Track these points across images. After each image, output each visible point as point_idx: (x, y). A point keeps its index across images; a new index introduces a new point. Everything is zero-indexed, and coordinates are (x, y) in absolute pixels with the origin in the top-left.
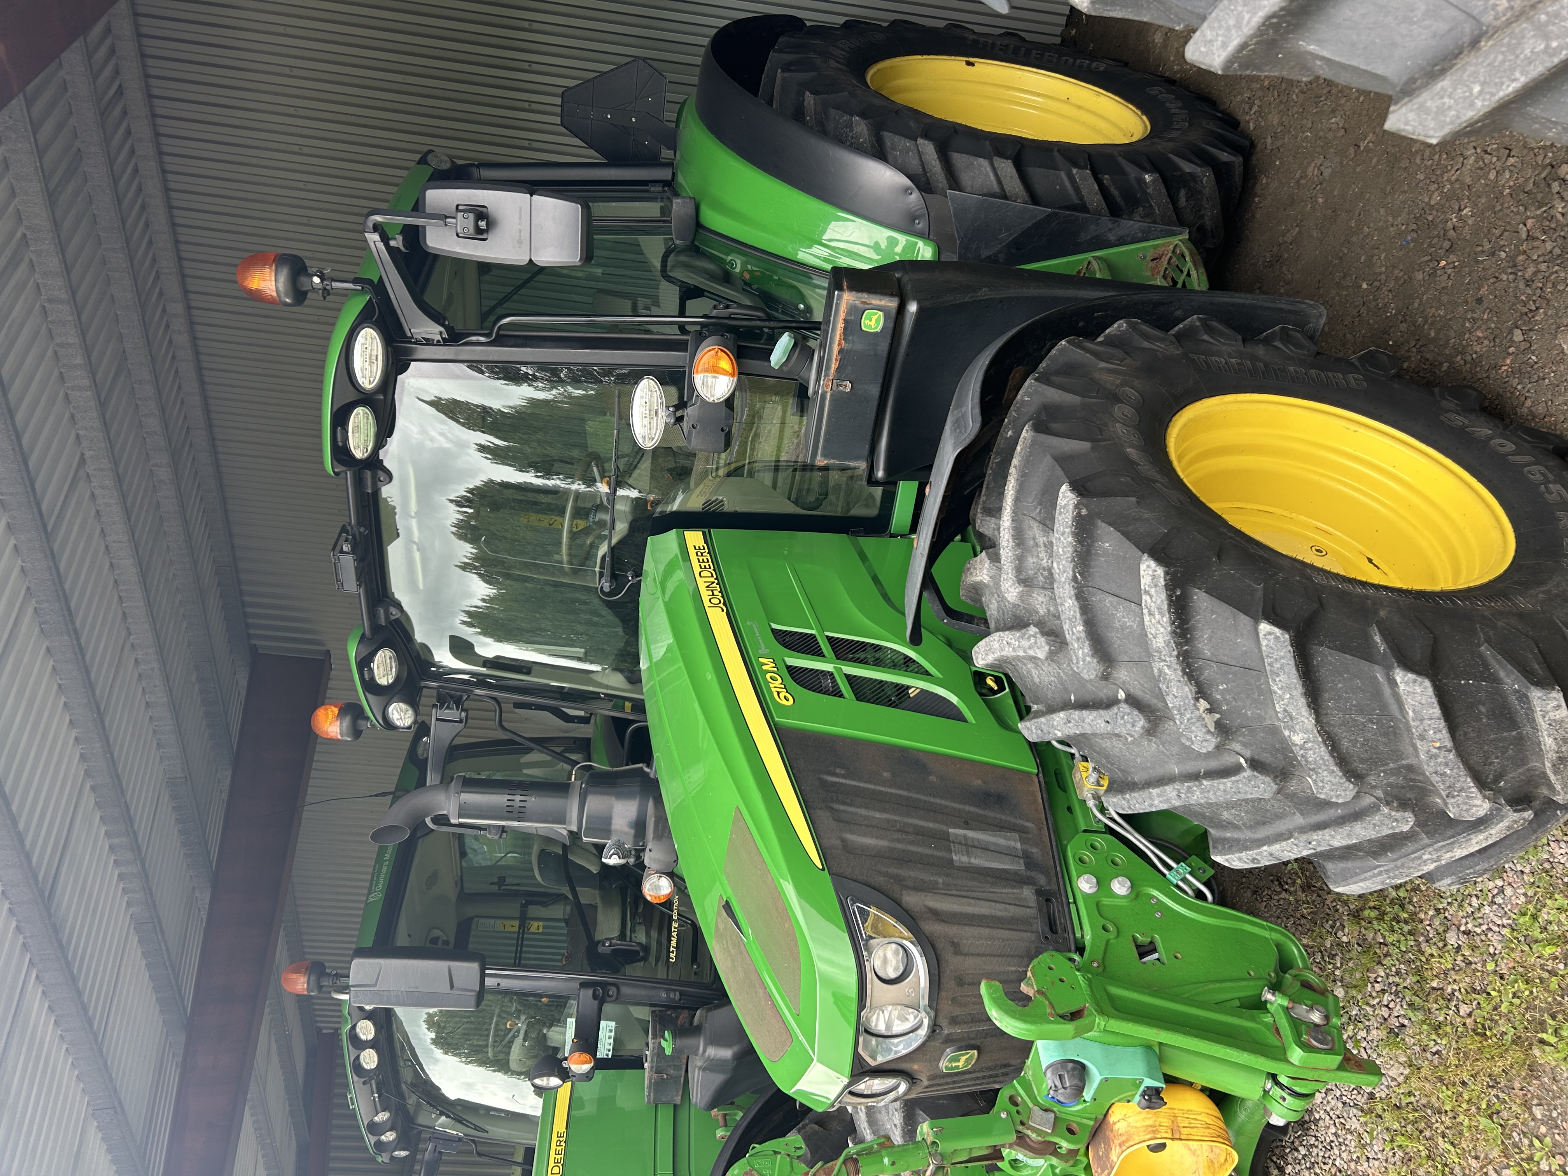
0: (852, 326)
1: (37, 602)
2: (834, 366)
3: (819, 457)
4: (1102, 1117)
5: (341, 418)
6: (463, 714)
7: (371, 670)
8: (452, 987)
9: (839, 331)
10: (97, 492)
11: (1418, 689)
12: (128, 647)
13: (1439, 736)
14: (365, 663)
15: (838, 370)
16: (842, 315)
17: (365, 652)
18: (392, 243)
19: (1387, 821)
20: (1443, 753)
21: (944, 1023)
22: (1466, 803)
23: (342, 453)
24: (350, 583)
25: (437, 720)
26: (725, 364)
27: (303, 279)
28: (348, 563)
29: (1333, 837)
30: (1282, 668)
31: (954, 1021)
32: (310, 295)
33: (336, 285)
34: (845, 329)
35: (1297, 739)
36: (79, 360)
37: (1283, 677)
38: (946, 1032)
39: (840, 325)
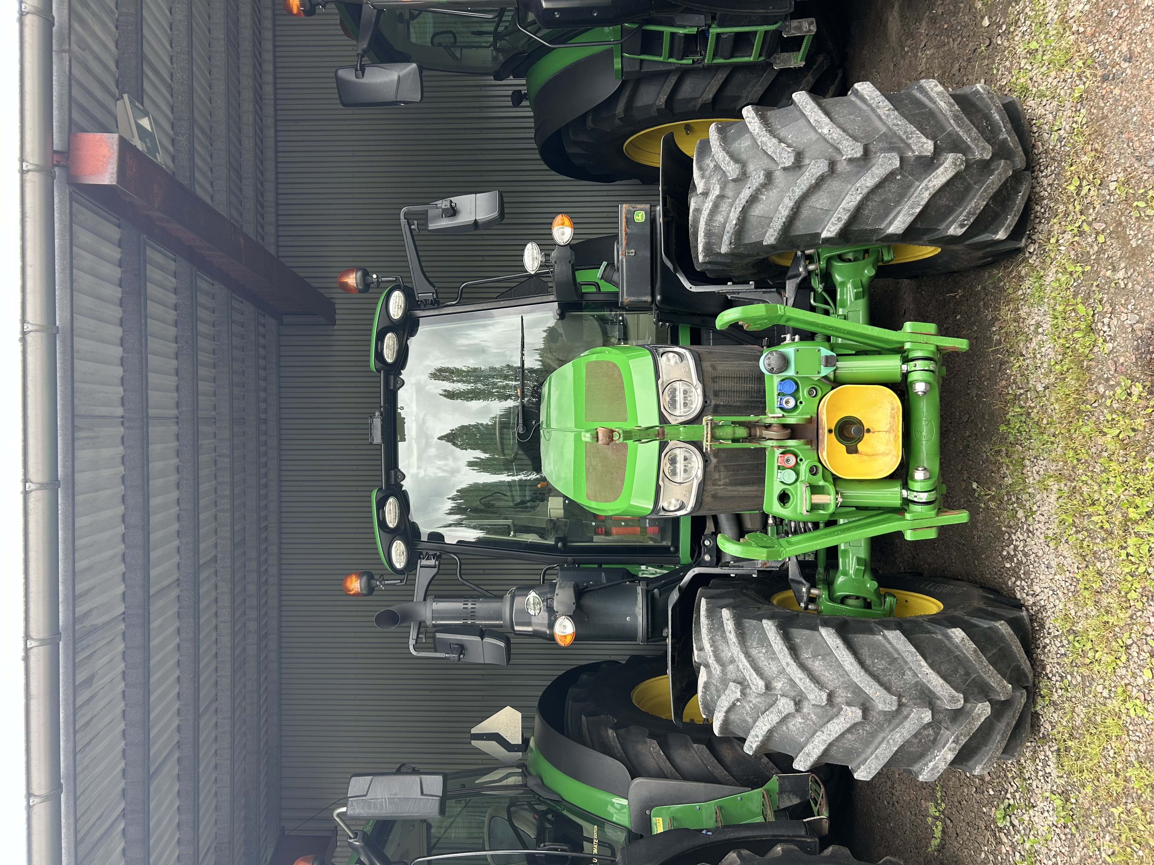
0: (630, 220)
2: (624, 243)
3: (625, 297)
5: (381, 337)
6: (437, 563)
7: (384, 512)
8: (422, 793)
9: (624, 224)
13: (885, 104)
15: (627, 244)
16: (624, 215)
18: (412, 227)
19: (886, 161)
20: (892, 113)
21: (711, 395)
22: (919, 142)
24: (378, 439)
25: (421, 567)
26: (567, 221)
27: (368, 277)
28: (377, 422)
31: (716, 394)
33: (383, 279)
34: (627, 222)
38: (713, 403)
39: (624, 220)
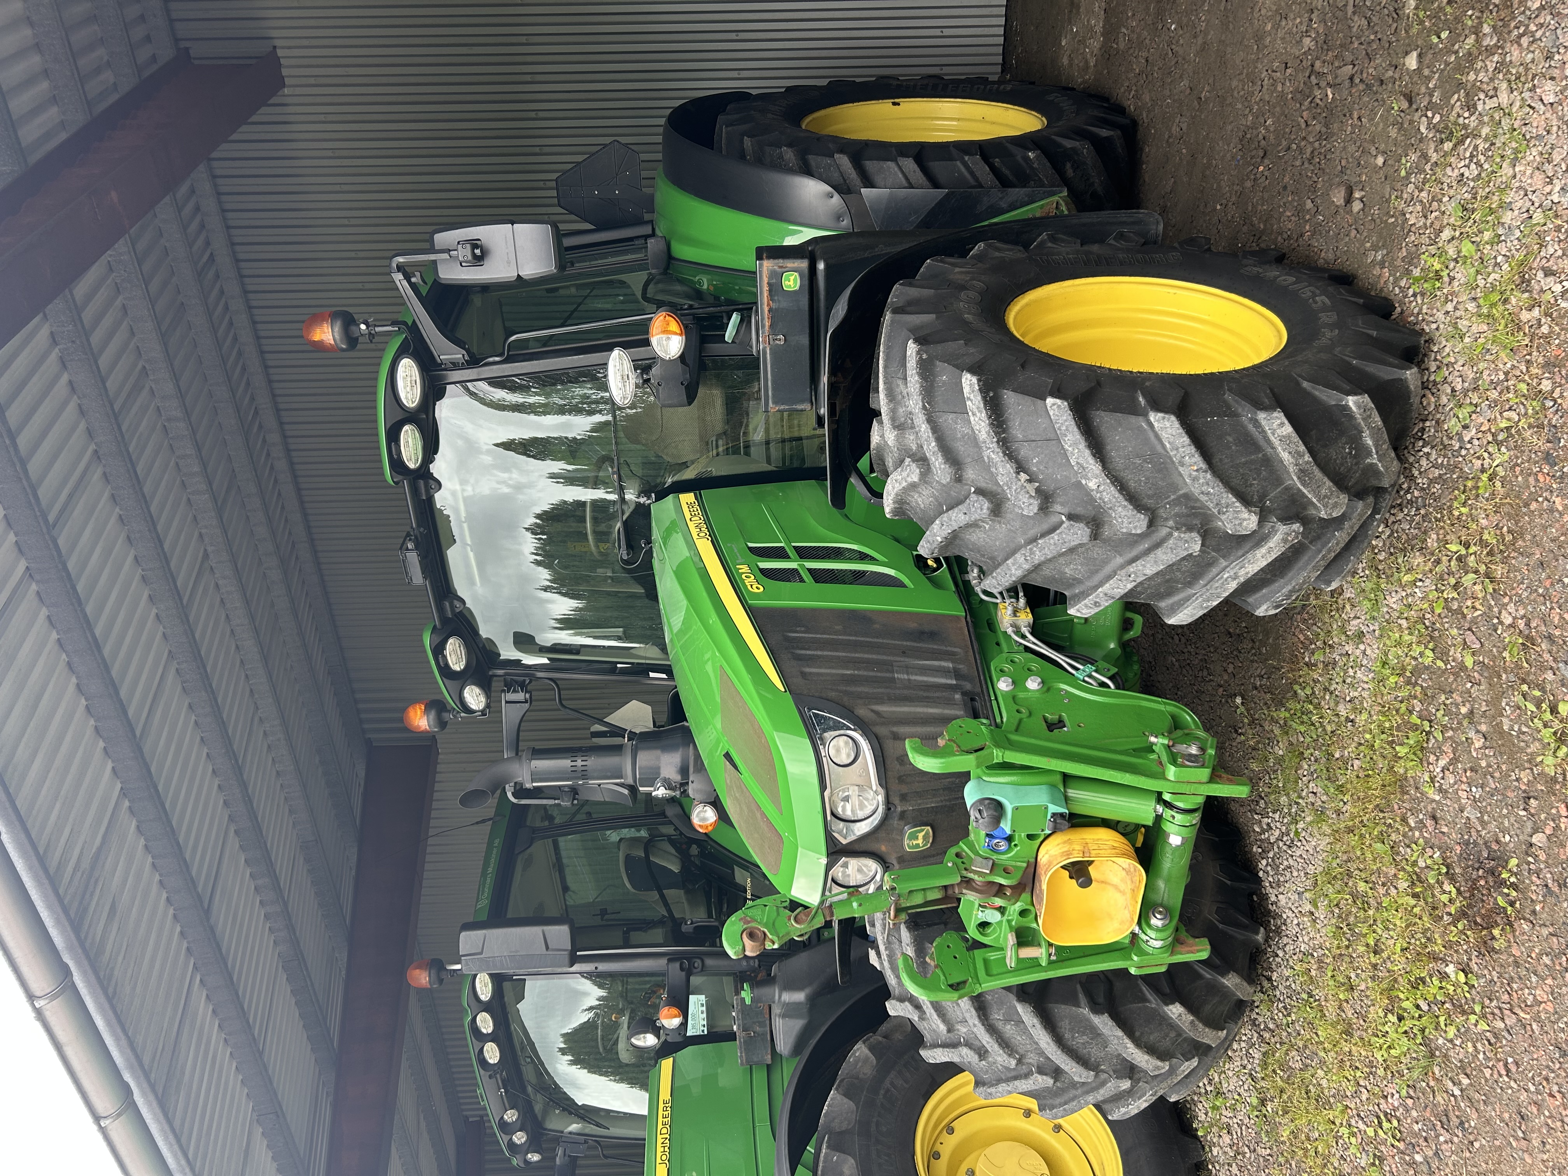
0: (775, 288)
1: (178, 663)
2: (767, 324)
3: (771, 404)
4: (1033, 860)
5: (393, 436)
6: (528, 696)
7: (445, 657)
8: (547, 948)
9: (766, 294)
10: (220, 582)
11: (1168, 424)
12: (256, 719)
13: (1193, 460)
14: (439, 649)
15: (771, 326)
16: (765, 280)
17: (437, 640)
18: (413, 280)
19: (1180, 544)
20: (1202, 475)
21: (896, 800)
22: (1236, 518)
23: (397, 464)
24: (417, 577)
25: (507, 702)
26: (674, 326)
27: (353, 328)
28: (413, 558)
29: (1144, 566)
30: (1067, 430)
31: (903, 797)
32: (361, 339)
33: (378, 329)
34: (770, 291)
35: (1092, 484)
36: (196, 469)
37: (1070, 437)
38: (899, 809)
39: (766, 288)
